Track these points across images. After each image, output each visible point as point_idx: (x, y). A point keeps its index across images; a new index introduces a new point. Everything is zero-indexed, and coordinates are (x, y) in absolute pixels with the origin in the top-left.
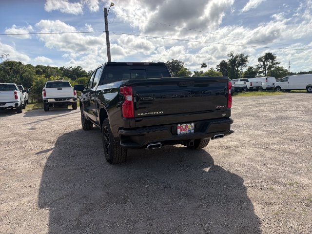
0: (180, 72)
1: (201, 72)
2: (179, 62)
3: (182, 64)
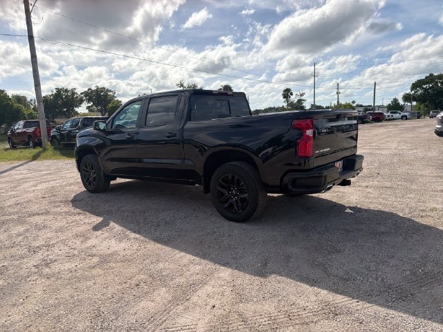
0: (110, 105)
3: (111, 93)
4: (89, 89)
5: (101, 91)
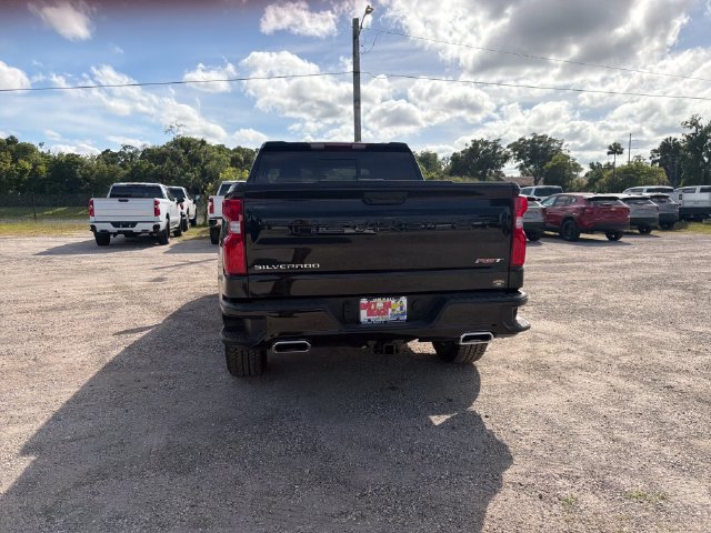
0: (549, 164)
1: (610, 167)
2: (551, 140)
3: (556, 145)
4: (521, 140)
5: (540, 142)
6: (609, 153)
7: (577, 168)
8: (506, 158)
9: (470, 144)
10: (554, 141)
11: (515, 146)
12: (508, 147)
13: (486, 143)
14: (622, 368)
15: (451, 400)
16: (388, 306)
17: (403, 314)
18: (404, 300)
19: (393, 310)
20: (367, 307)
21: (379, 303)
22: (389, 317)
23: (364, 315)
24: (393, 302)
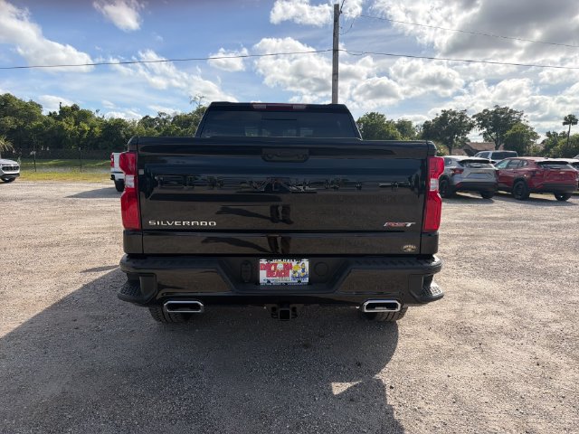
0: (509, 133)
1: (565, 135)
2: (511, 111)
3: (516, 116)
4: (485, 111)
5: (502, 113)
6: (564, 124)
7: (535, 136)
8: (471, 126)
9: (440, 114)
10: (516, 112)
11: (479, 117)
12: (474, 117)
13: (454, 113)
14: (551, 336)
15: (359, 365)
16: (288, 267)
17: (304, 277)
18: (306, 263)
19: (295, 272)
20: (267, 267)
21: (280, 264)
22: (289, 279)
23: (263, 275)
24: (294, 263)
